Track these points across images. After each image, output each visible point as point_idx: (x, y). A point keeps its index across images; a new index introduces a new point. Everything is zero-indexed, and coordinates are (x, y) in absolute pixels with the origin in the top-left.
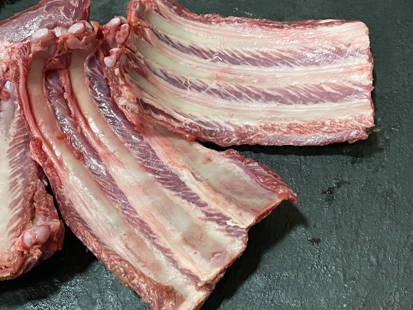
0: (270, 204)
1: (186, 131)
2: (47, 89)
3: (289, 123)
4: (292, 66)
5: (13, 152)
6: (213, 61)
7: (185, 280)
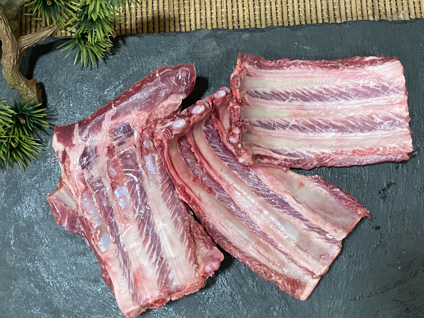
0: (353, 223)
1: (283, 166)
2: (180, 149)
3: (353, 149)
4: (348, 100)
5: (165, 196)
6: (289, 101)
7: (304, 272)
